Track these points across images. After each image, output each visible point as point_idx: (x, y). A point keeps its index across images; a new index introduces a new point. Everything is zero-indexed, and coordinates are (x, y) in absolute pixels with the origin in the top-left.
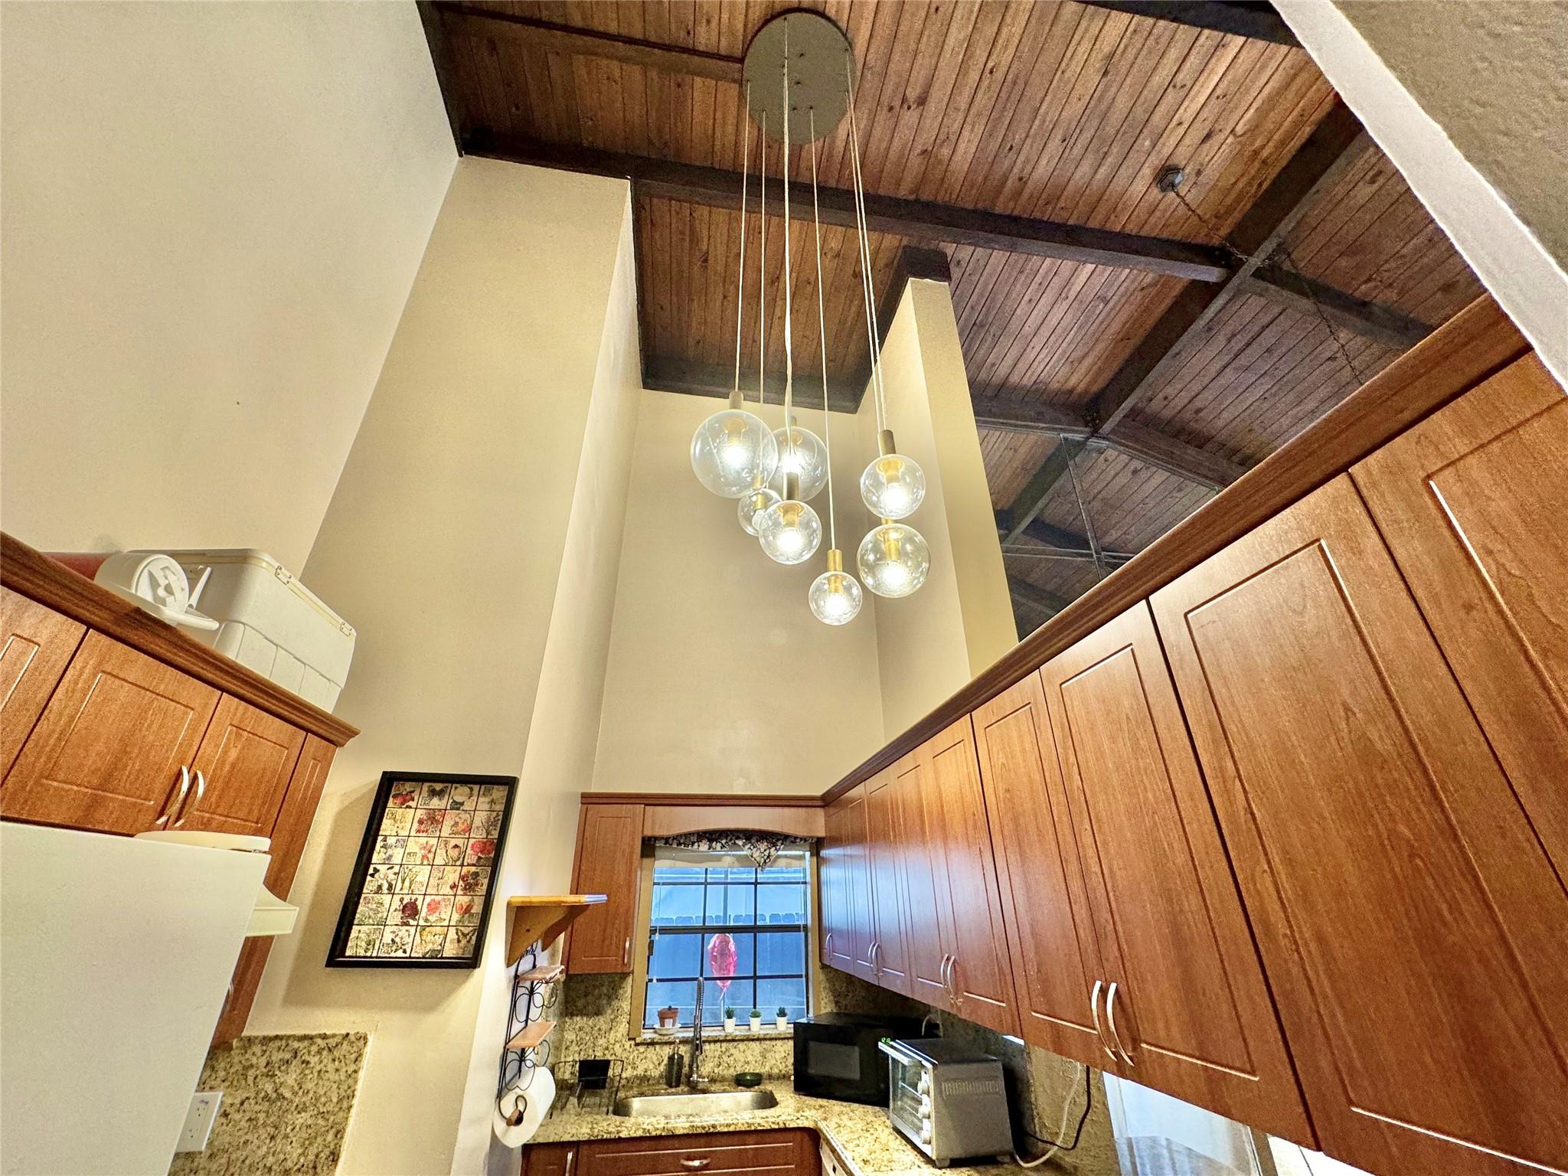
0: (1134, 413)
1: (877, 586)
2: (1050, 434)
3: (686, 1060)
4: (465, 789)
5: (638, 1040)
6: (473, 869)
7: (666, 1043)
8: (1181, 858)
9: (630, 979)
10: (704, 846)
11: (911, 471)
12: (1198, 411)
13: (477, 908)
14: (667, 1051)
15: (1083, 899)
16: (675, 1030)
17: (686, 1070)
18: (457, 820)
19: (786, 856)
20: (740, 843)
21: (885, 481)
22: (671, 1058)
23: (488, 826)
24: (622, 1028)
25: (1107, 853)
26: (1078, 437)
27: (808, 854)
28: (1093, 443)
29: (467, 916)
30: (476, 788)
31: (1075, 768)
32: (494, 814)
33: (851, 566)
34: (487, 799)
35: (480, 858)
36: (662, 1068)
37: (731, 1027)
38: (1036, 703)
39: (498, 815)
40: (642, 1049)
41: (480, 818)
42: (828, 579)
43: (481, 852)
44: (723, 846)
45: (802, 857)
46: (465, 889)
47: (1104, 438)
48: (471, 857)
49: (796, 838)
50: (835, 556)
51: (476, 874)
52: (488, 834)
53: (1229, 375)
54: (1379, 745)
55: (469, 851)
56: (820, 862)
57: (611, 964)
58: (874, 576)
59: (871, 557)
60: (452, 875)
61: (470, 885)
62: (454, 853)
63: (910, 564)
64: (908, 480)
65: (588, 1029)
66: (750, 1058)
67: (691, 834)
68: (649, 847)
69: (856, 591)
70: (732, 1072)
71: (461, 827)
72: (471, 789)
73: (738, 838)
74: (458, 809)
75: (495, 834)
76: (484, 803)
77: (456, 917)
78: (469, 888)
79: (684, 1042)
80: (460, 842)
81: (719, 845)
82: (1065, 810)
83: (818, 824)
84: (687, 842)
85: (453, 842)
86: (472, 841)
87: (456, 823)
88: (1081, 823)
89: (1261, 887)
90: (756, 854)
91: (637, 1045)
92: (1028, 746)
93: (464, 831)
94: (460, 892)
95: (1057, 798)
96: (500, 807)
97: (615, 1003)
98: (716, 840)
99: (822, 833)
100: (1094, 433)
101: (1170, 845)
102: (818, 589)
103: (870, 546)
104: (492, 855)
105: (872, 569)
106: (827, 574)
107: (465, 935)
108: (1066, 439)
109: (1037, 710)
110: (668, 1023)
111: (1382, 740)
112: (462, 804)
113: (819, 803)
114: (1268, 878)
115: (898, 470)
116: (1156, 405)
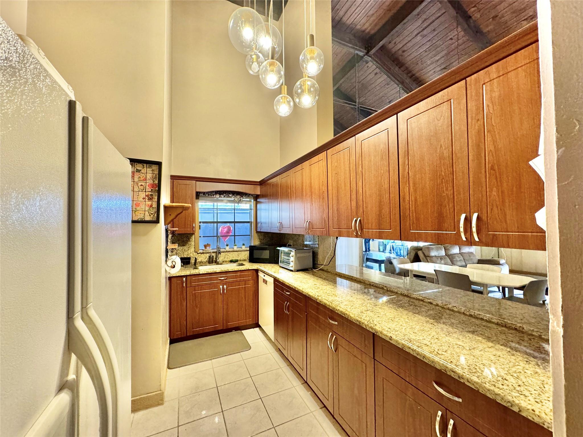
0: (383, 47)
1: (299, 103)
2: (352, 50)
3: (214, 257)
4: (141, 165)
5: (198, 252)
6: (150, 193)
7: (207, 253)
8: (386, 186)
9: (194, 236)
10: (218, 196)
11: (319, 55)
12: (404, 51)
13: (155, 205)
14: (208, 255)
15: (355, 200)
16: (209, 249)
17: (214, 259)
18: (140, 176)
19: (245, 201)
20: (231, 195)
21: (309, 58)
22: (210, 257)
23: (153, 179)
24: (192, 249)
25: (365, 187)
26: (361, 54)
27: (252, 200)
28: (366, 58)
29: (151, 208)
30: (145, 165)
31: (361, 166)
32: (155, 175)
33: (290, 93)
34: (151, 169)
35: (152, 190)
36: (207, 259)
37: (228, 248)
38: (352, 147)
39: (156, 175)
40: (199, 255)
41: (149, 176)
42: (282, 97)
43: (152, 188)
44: (224, 196)
45: (250, 201)
46: (149, 199)
47: (370, 56)
48: (148, 189)
49: (250, 194)
50: (285, 88)
51: (152, 195)
52: (153, 181)
53: (419, 38)
54: (445, 155)
55: (147, 187)
56: (257, 203)
57: (188, 231)
58: (299, 99)
59: (299, 91)
60: (143, 195)
61: (151, 198)
62: (142, 188)
63: (311, 96)
64: (317, 60)
65: (180, 250)
66: (234, 256)
67: (213, 192)
68: (198, 195)
69: (292, 104)
70: (229, 260)
71: (142, 179)
72: (143, 166)
73: (230, 194)
74: (139, 172)
75: (157, 182)
76: (149, 170)
77: (147, 208)
78: (150, 199)
79: (213, 252)
80: (143, 184)
81: (223, 196)
82: (355, 177)
83: (258, 191)
84: (211, 194)
85: (140, 184)
86: (147, 184)
87: (140, 177)
88: (359, 180)
89: (405, 190)
90: (236, 199)
91: (198, 254)
92: (346, 160)
93: (144, 180)
94: (146, 200)
95: (353, 174)
96: (157, 172)
97: (189, 243)
98: (222, 194)
99: (259, 193)
100: (367, 54)
101: (384, 183)
102: (278, 101)
103: (299, 86)
104: (157, 189)
105: (299, 95)
106: (281, 96)
107: (152, 214)
108: (357, 54)
109: (352, 150)
110: (208, 248)
111: (446, 153)
112: (141, 170)
113: (259, 184)
114: (408, 188)
115: (314, 54)
116: (390, 46)
